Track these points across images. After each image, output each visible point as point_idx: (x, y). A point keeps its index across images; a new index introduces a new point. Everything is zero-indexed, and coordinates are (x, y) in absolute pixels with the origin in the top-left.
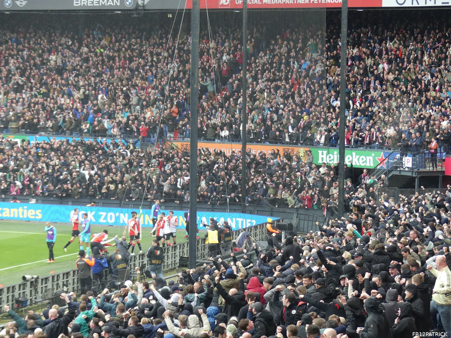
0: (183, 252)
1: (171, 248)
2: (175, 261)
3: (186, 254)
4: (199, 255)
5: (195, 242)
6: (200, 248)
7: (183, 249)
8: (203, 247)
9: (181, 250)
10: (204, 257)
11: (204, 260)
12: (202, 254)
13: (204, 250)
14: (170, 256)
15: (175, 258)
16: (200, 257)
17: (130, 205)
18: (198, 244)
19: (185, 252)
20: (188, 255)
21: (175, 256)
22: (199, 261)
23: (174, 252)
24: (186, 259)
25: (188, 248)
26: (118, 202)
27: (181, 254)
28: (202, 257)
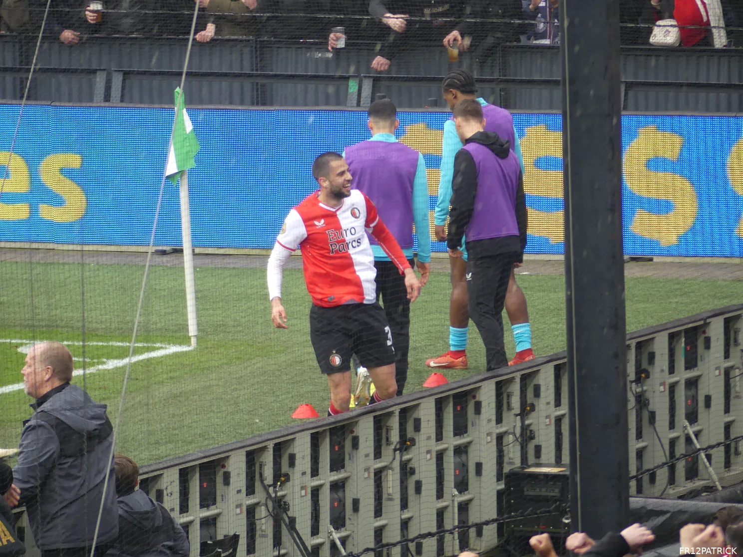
0: (527, 435)
1: (427, 412)
2: (464, 508)
4: (657, 456)
5: (620, 356)
6: (659, 404)
7: (526, 409)
8: (681, 394)
9: (512, 423)
10: (692, 473)
11: (693, 494)
12: (681, 449)
13: (692, 417)
14: (426, 472)
15: (462, 485)
16: (662, 475)
18: (642, 375)
21: (462, 468)
22: (652, 503)
23: (451, 441)
25: (564, 410)
26: (7, 56)
27: (513, 454)
28: (681, 467)
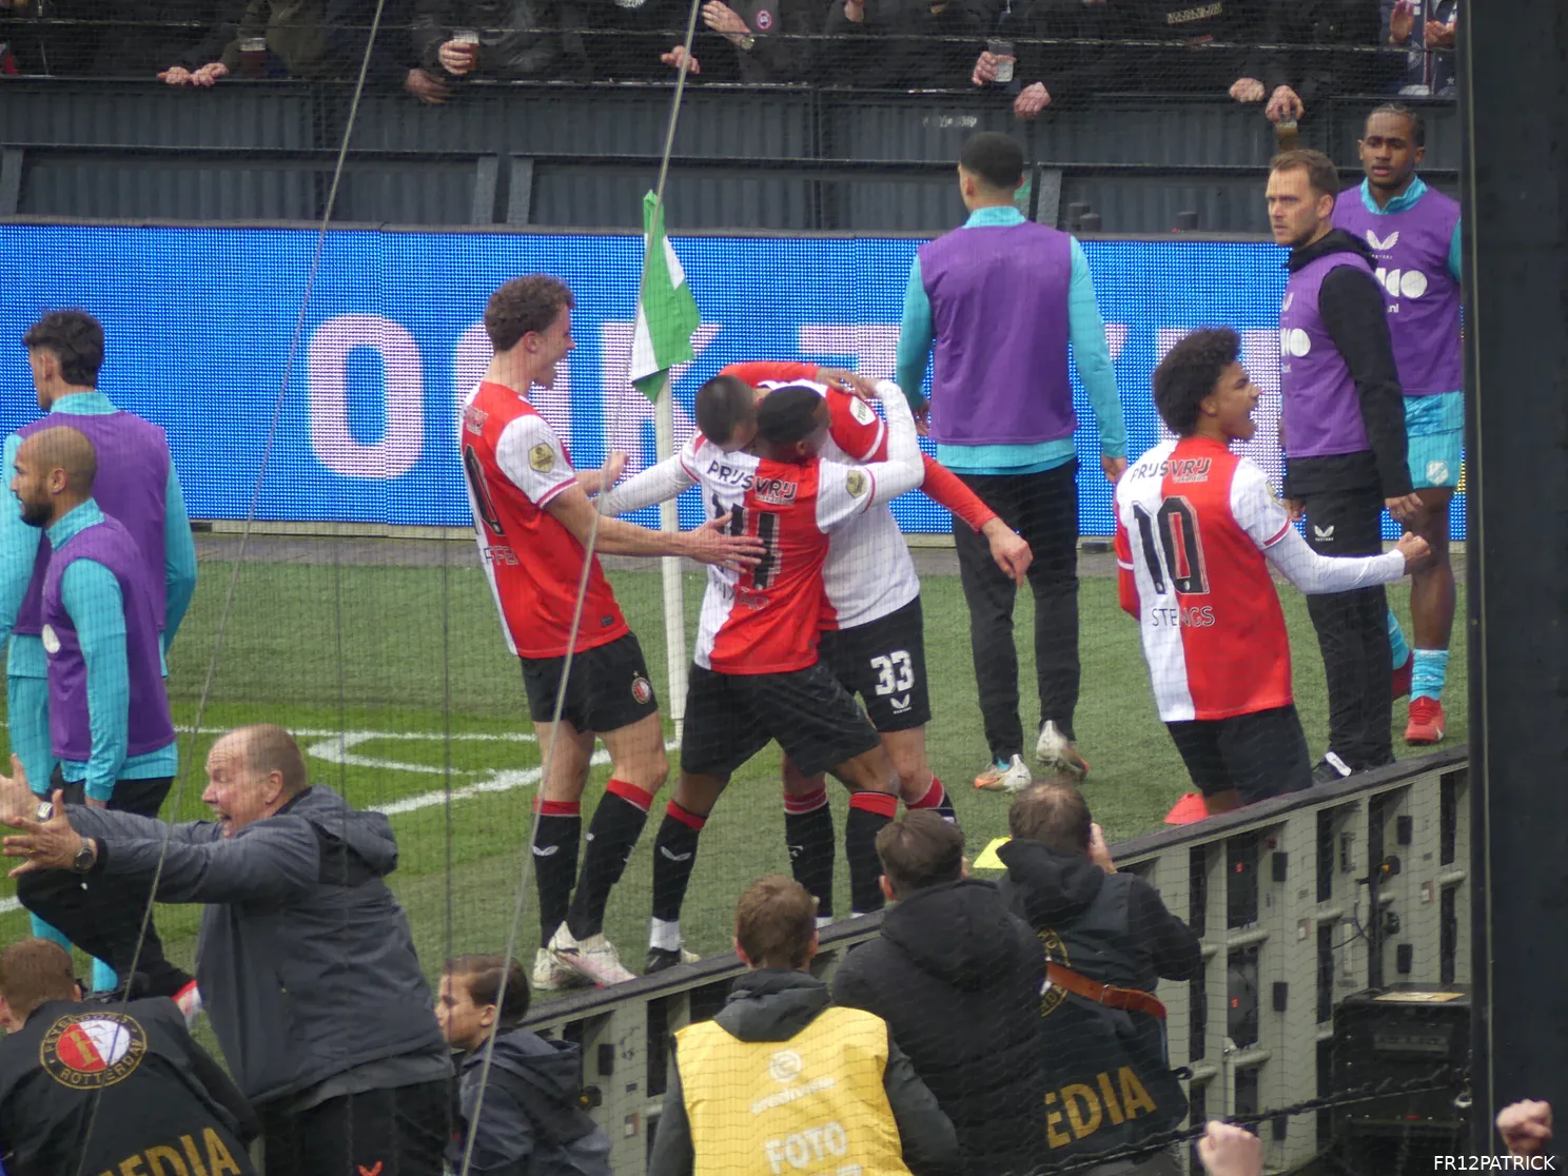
0: (1382, 923)
1: (1172, 877)
2: (1247, 1078)
3: (1427, 962)
7: (1381, 869)
9: (1352, 898)
15: (1244, 1031)
17: (484, 177)
19: (1421, 928)
20: (1463, 972)
21: (1245, 993)
23: (1222, 938)
24: (1439, 1045)
25: (1460, 870)
26: (287, 126)
27: (1353, 962)
